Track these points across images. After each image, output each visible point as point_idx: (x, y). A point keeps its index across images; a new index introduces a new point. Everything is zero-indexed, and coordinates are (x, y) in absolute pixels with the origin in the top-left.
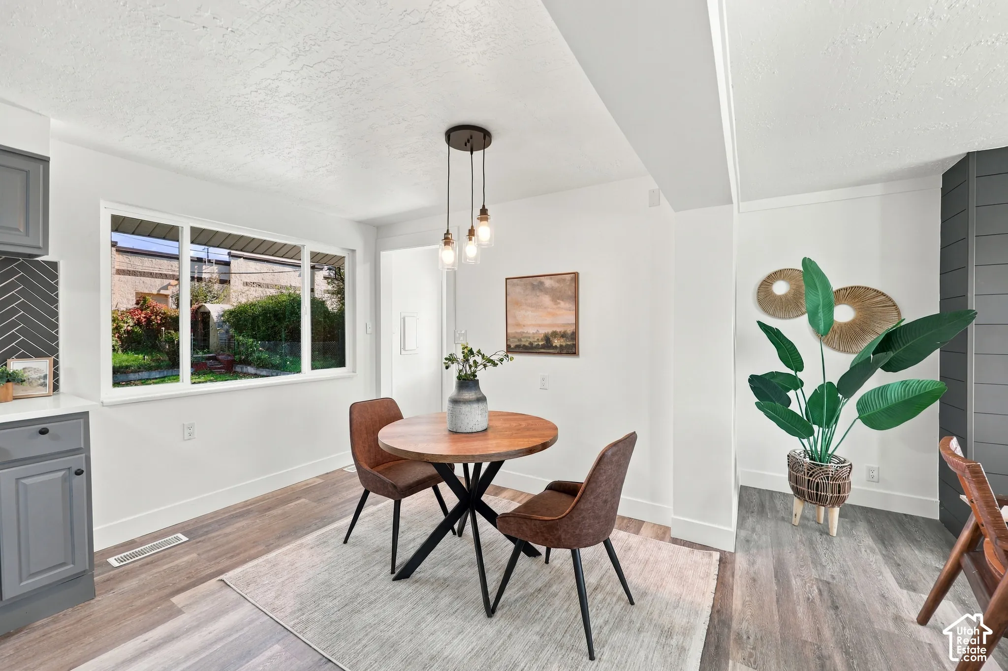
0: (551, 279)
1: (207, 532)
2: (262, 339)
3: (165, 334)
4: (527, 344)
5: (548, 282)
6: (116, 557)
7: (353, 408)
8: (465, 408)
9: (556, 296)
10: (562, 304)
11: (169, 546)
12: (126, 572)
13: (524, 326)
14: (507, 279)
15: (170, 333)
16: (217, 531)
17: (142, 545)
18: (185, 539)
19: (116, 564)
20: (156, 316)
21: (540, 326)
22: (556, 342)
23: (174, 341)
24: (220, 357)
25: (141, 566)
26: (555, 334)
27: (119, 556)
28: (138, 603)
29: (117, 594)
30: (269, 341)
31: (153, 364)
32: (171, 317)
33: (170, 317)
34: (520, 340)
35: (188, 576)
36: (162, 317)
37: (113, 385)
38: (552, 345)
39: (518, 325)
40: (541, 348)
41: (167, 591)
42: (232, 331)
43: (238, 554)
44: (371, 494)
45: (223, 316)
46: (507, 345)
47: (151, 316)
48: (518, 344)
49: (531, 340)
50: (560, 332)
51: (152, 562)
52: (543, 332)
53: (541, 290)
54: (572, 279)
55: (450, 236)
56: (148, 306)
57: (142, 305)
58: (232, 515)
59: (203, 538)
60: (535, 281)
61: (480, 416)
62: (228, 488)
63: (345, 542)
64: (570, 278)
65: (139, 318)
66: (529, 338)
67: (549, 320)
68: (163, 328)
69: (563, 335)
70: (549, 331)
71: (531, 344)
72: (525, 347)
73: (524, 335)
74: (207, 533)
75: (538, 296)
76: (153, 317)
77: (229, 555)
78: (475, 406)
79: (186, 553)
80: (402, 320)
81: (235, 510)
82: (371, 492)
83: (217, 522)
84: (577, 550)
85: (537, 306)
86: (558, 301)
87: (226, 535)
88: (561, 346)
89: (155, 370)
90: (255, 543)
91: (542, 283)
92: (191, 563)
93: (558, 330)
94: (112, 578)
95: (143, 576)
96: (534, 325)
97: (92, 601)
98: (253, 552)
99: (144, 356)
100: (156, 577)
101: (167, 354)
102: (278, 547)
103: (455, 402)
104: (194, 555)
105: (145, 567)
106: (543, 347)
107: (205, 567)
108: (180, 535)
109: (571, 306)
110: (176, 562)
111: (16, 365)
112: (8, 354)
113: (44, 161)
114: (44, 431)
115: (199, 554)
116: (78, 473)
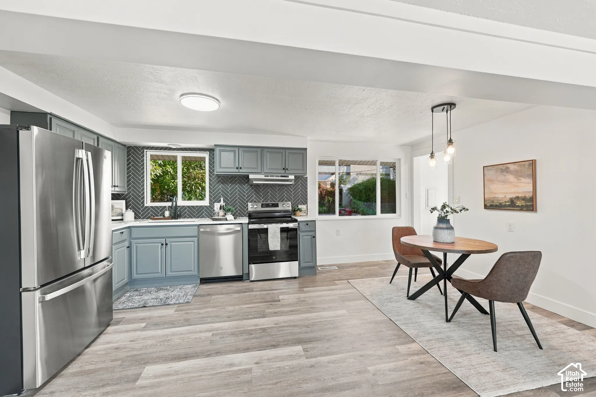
0: (514, 165)
2: (364, 201)
3: (327, 199)
4: (498, 204)
5: (512, 167)
6: (320, 268)
7: (394, 229)
8: (440, 231)
9: (518, 175)
10: (523, 180)
11: (333, 269)
12: (322, 272)
13: (496, 194)
14: (484, 167)
16: (347, 268)
17: (326, 267)
19: (320, 270)
21: (507, 193)
22: (519, 203)
24: (346, 209)
25: (326, 272)
26: (517, 198)
28: (327, 279)
29: (321, 276)
30: (367, 202)
34: (493, 202)
35: (339, 277)
36: (325, 192)
37: (319, 213)
38: (515, 205)
39: (492, 193)
40: (507, 207)
41: (334, 279)
42: (351, 197)
43: (353, 276)
44: (401, 265)
45: (348, 190)
46: (485, 205)
48: (492, 204)
49: (501, 202)
50: (521, 197)
51: (329, 272)
52: (510, 197)
53: (507, 172)
54: (529, 165)
55: (433, 154)
58: (352, 265)
60: (503, 167)
61: (448, 236)
63: (390, 283)
64: (528, 164)
66: (499, 200)
67: (513, 190)
69: (524, 199)
70: (514, 196)
71: (500, 203)
72: (496, 206)
73: (495, 199)
74: (343, 268)
75: (506, 176)
76: (323, 192)
77: (350, 276)
78: (446, 231)
79: (338, 272)
80: (427, 191)
82: (401, 264)
83: (346, 266)
84: (492, 301)
85: (504, 182)
86: (520, 178)
88: (522, 205)
90: (359, 275)
91: (508, 168)
92: (339, 275)
93: (520, 195)
95: (327, 274)
96: (503, 193)
97: (316, 276)
98: (357, 277)
100: (330, 275)
102: (366, 278)
103: (436, 228)
104: (340, 273)
106: (509, 206)
107: (343, 277)
108: (336, 267)
109: (530, 181)
110: (335, 273)
111: (300, 207)
112: (298, 204)
113: (306, 149)
114: (307, 224)
115: (342, 273)
116: (314, 237)
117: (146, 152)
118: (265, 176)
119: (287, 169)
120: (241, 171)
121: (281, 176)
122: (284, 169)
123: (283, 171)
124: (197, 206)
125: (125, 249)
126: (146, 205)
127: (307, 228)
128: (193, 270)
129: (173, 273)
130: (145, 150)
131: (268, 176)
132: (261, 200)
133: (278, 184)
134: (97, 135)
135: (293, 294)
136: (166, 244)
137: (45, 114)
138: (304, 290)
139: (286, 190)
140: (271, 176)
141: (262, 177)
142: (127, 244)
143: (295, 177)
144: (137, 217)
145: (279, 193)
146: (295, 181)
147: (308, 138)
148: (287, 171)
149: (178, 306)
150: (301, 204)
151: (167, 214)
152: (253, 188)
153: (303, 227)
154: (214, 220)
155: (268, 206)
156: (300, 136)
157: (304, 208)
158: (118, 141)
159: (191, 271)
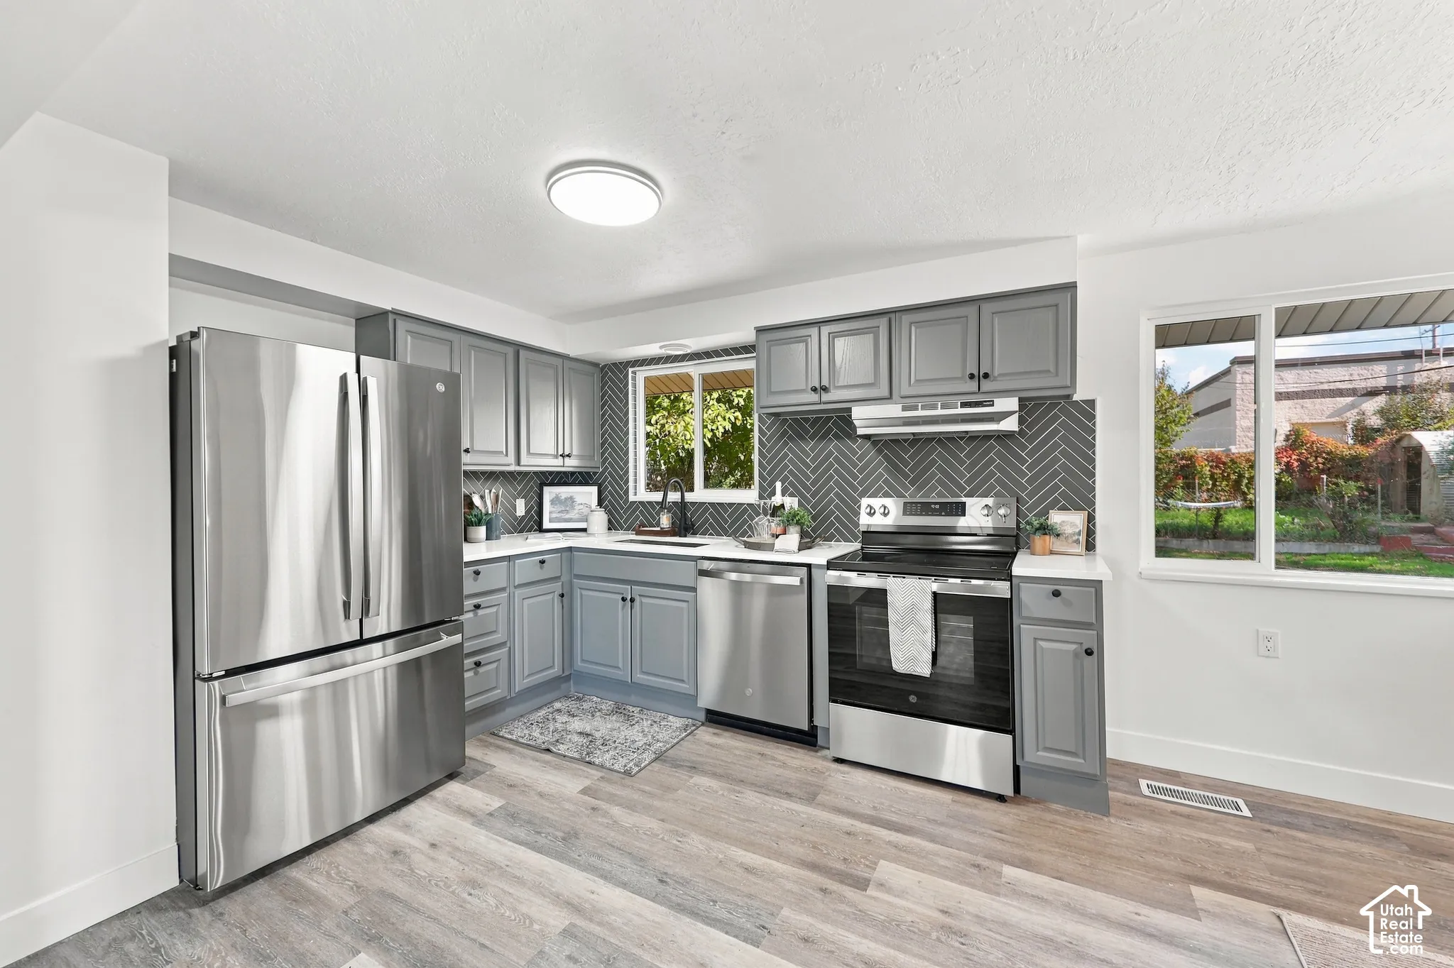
1: (1289, 823)
3: (1327, 485)
6: (1149, 782)
11: (1218, 809)
12: (1153, 809)
15: (1337, 484)
16: (1306, 831)
17: (1184, 785)
18: (1246, 812)
19: (1146, 791)
20: (1316, 457)
23: (1343, 496)
24: (1444, 530)
25: (1173, 812)
27: (1153, 783)
28: (1151, 859)
29: (1132, 829)
31: (1306, 532)
32: (1342, 459)
33: (1339, 459)
35: (1228, 870)
36: (1326, 459)
37: (1157, 553)
41: (1189, 870)
43: (1321, 898)
45: (1450, 452)
47: (1308, 458)
51: (1188, 817)
56: (1303, 442)
57: (1295, 441)
58: (1348, 822)
59: (1275, 829)
62: (1363, 772)
65: (1289, 462)
68: (1325, 477)
76: (1311, 460)
79: (1239, 836)
81: (1357, 816)
83: (1311, 816)
87: (1322, 850)
89: (1310, 541)
92: (1241, 854)
94: (1134, 805)
95: (1170, 827)
97: (1106, 819)
99: (1293, 519)
100: (1184, 840)
101: (1332, 517)
104: (1249, 847)
105: (1178, 817)
107: (1261, 877)
108: (1241, 803)
110: (1219, 839)
111: (1056, 518)
112: (1052, 506)
113: (1071, 287)
114: (1056, 594)
115: (1259, 850)
116: (1089, 652)
117: (634, 373)
118: (904, 409)
119: (986, 376)
120: (825, 397)
121: (964, 405)
122: (972, 376)
123: (973, 386)
124: (731, 505)
125: (553, 599)
126: (632, 498)
127: (1055, 609)
128: (685, 679)
129: (646, 677)
130: (630, 370)
131: (915, 408)
132: (907, 489)
133: (967, 432)
134: (513, 346)
135: (943, 873)
136: (632, 600)
137: (384, 314)
138: (999, 874)
139: (998, 454)
140: (924, 408)
141: (894, 410)
142: (557, 587)
143: (1020, 400)
144: (611, 526)
145: (973, 465)
146: (1021, 421)
147: (1082, 240)
148: (986, 386)
149: (603, 774)
150: (1063, 508)
151: (665, 521)
152: (880, 451)
153: (1031, 603)
154: (749, 546)
155: (926, 509)
156: (1046, 239)
157: (1073, 525)
158: (572, 354)
159: (682, 681)
